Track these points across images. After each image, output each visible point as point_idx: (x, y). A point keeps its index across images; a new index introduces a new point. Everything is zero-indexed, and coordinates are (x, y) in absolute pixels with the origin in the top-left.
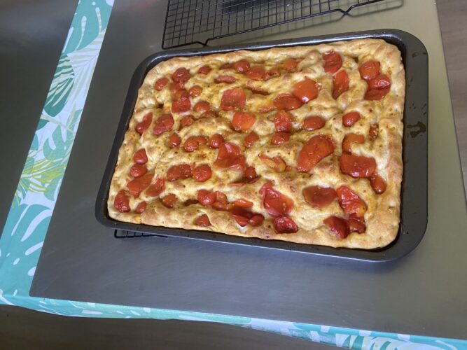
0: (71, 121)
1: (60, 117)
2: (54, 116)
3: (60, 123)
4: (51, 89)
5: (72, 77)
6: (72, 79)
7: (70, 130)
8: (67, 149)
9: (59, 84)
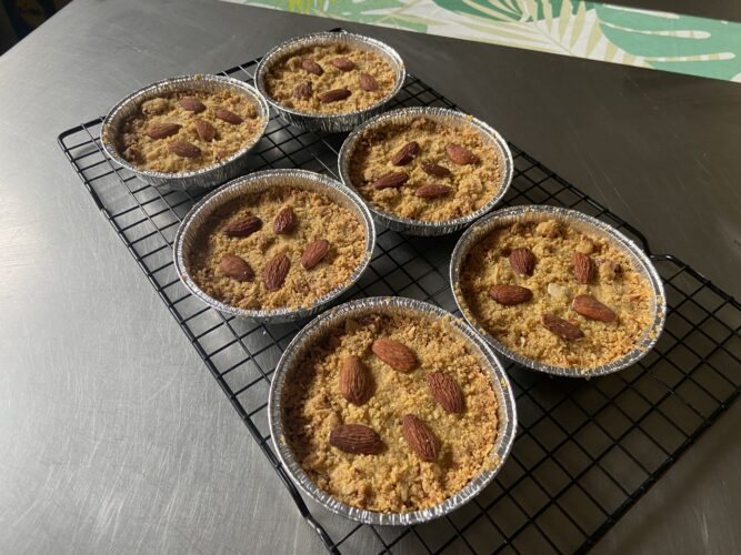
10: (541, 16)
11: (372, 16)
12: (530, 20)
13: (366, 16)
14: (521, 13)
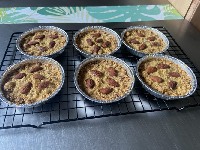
0: (30, 20)
1: (37, 14)
2: (38, 12)
3: (30, 16)
4: (60, 7)
5: (67, 14)
6: (65, 14)
7: (23, 21)
8: (8, 23)
9: (63, 10)
10: (71, 13)
11: (18, 21)
12: (69, 14)
13: (16, 21)
14: (66, 13)
